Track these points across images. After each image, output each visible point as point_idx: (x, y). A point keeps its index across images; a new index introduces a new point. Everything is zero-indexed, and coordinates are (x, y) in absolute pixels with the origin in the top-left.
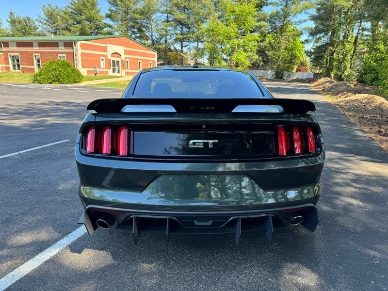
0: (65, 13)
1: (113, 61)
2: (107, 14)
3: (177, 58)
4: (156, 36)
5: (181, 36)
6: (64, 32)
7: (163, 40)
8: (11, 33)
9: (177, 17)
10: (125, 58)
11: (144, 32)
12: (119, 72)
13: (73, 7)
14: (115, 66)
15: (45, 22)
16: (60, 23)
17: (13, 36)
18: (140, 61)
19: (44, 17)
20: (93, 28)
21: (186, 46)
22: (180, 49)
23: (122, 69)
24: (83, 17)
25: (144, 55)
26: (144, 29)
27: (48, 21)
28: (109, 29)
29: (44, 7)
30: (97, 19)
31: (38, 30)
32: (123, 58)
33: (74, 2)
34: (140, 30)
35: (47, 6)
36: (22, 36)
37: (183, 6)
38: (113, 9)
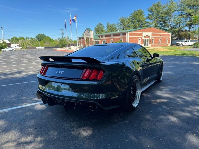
0: (128, 19)
1: (145, 40)
2: (147, 17)
3: (187, 35)
4: (173, 24)
5: (190, 23)
6: (127, 28)
7: (178, 26)
8: (107, 31)
9: (187, 12)
10: (152, 38)
11: (166, 23)
12: (148, 45)
13: (132, 16)
14: (146, 42)
15: (120, 25)
16: (125, 24)
17: (107, 32)
18: (161, 39)
19: (119, 22)
20: (140, 25)
21: (193, 28)
22: (188, 29)
23: (149, 43)
24: (136, 20)
25: (163, 35)
26: (167, 22)
27: (121, 24)
28: (147, 24)
29: (120, 18)
30: (142, 20)
31: (117, 29)
32: (151, 38)
33: (133, 14)
34: (164, 22)
35: (121, 18)
36: (111, 32)
37: (192, 5)
38: (151, 14)
